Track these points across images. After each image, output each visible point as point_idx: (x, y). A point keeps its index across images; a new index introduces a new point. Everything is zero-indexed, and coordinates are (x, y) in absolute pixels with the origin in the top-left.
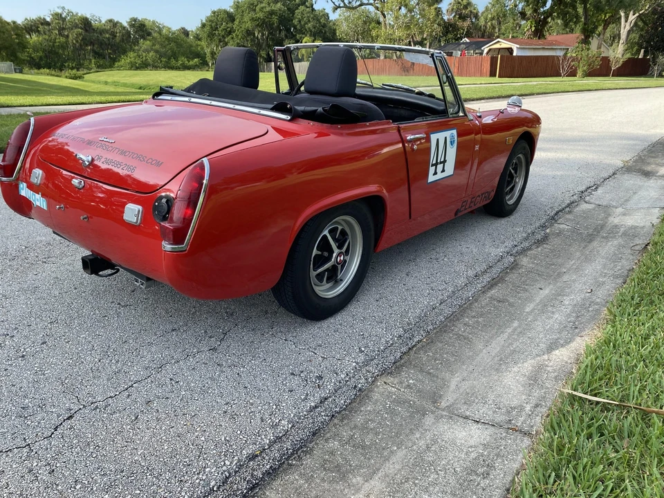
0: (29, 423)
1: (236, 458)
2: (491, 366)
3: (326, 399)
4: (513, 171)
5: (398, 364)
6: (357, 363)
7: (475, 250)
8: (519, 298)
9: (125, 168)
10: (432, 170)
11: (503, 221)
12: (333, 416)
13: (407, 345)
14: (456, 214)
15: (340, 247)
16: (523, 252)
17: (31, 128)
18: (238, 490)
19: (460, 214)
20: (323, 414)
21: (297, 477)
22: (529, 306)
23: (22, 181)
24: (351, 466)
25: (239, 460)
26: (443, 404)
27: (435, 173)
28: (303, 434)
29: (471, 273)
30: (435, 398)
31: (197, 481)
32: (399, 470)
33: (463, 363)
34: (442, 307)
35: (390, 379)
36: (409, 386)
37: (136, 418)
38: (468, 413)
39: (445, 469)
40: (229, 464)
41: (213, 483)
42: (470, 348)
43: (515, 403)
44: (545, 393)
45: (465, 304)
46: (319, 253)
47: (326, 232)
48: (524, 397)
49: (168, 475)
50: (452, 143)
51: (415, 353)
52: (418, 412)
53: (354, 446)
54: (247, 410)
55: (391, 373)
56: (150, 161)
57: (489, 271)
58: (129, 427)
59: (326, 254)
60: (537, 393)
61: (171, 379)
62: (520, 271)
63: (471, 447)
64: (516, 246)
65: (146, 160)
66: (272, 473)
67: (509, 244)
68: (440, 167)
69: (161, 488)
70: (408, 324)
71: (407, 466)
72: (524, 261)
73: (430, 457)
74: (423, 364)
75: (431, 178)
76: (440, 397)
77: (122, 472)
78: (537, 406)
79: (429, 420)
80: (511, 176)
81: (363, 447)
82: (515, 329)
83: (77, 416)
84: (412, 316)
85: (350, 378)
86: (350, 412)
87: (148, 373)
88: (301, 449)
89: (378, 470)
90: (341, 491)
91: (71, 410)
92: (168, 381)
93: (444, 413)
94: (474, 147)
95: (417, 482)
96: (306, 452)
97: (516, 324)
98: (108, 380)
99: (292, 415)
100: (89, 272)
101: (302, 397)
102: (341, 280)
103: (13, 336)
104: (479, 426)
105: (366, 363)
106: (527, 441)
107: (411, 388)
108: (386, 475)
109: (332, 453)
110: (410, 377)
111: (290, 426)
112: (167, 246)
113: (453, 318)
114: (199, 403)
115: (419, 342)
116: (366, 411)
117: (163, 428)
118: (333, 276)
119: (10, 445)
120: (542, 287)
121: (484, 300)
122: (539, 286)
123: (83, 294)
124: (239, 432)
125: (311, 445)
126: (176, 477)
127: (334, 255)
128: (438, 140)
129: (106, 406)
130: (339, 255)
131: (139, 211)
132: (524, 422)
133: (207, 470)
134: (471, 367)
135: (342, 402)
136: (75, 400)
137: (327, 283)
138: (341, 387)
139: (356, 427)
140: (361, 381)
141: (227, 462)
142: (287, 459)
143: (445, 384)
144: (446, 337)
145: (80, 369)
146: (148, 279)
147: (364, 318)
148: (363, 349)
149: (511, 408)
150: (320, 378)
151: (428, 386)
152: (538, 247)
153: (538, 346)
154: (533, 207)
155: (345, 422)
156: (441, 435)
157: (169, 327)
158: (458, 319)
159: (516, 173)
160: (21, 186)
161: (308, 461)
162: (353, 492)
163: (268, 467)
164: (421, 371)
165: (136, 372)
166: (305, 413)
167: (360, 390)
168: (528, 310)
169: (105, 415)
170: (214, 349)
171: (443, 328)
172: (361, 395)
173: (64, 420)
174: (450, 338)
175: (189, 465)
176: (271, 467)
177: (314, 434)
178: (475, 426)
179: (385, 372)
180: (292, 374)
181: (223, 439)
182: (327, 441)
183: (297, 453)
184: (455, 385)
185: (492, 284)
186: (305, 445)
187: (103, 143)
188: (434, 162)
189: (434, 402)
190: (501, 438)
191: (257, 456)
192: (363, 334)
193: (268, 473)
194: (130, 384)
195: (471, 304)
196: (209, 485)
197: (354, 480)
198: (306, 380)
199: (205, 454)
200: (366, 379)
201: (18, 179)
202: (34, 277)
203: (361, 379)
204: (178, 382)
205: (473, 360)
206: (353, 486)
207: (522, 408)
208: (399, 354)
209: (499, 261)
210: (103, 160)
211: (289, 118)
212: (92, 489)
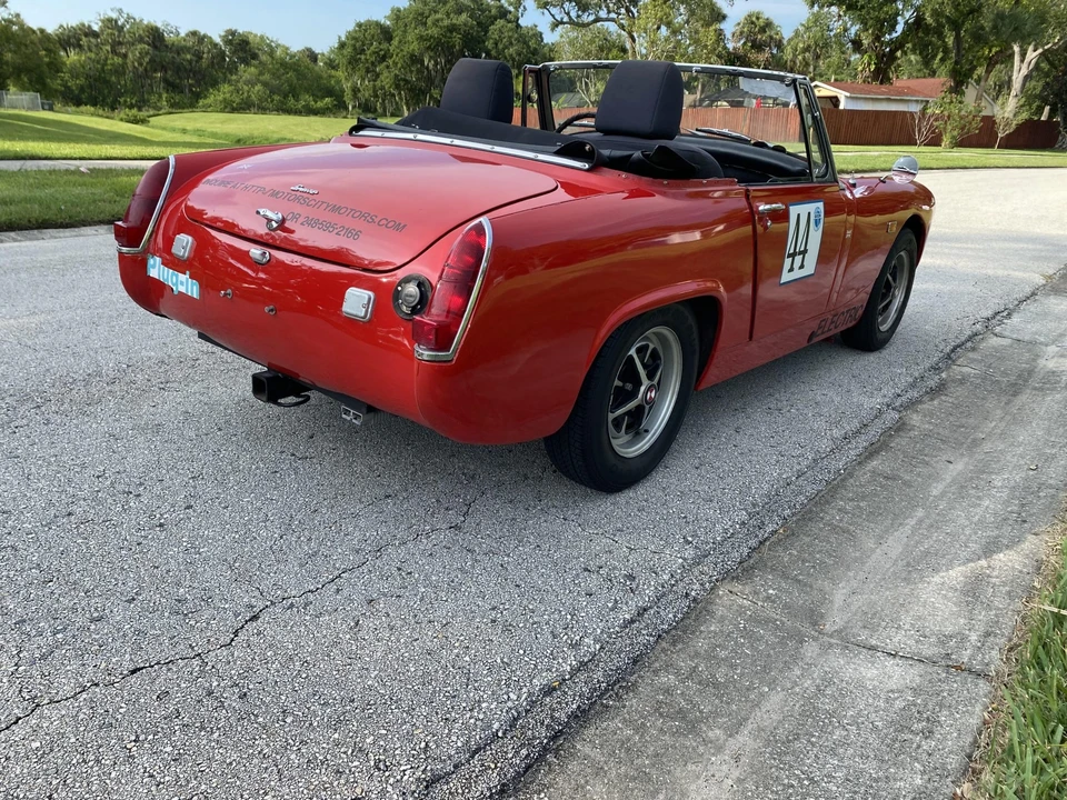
0: (193, 622)
1: (525, 690)
2: (894, 573)
3: (645, 610)
4: (890, 278)
5: (745, 565)
6: (685, 559)
7: (837, 399)
8: (919, 475)
9: (342, 233)
10: (788, 262)
11: (872, 357)
12: (659, 636)
13: (757, 536)
14: (809, 340)
15: (650, 376)
16: (912, 405)
17: (171, 171)
18: (534, 738)
19: (815, 340)
20: (644, 632)
21: (620, 725)
22: (936, 488)
23: (154, 254)
24: (701, 712)
25: (530, 694)
26: (828, 628)
27: (791, 270)
28: (621, 661)
29: (837, 433)
30: (814, 617)
31: (472, 721)
32: (780, 722)
33: (848, 568)
34: (800, 481)
35: (737, 587)
36: (768, 598)
37: (357, 624)
38: (874, 642)
39: (857, 723)
40: (517, 698)
41: (496, 725)
42: (854, 546)
43: (949, 629)
44: (996, 615)
45: (834, 480)
46: (620, 384)
47: (633, 352)
48: (962, 621)
49: (425, 710)
50: (817, 223)
51: (770, 550)
52: (791, 637)
53: (700, 683)
54: (527, 621)
55: (737, 578)
56: (384, 222)
57: (863, 431)
58: (348, 636)
59: (629, 387)
60: (982, 616)
61: (399, 569)
62: (912, 434)
63: (892, 691)
64: (899, 395)
65: (377, 220)
66: (581, 717)
67: (889, 391)
68: (798, 259)
69: (418, 728)
70: (754, 505)
71: (792, 716)
72: (915, 419)
73: (826, 704)
74: (785, 567)
75: (786, 277)
76: (822, 616)
77: (353, 701)
78: (987, 634)
79: (810, 650)
80: (888, 287)
81: (716, 685)
82: (920, 521)
83: (264, 617)
84: (759, 492)
85: (676, 581)
86: (684, 632)
87: (359, 559)
88: (620, 683)
89: (746, 719)
90: (693, 749)
91: (253, 607)
92: (394, 571)
93: (833, 641)
94: (845, 234)
95: (813, 739)
96: (627, 689)
97: (920, 513)
98: (301, 566)
99: (599, 631)
100: (265, 399)
101: (610, 605)
102: (647, 431)
103: (139, 495)
104: (897, 660)
105: (698, 561)
106: (983, 687)
107: (773, 602)
108: (760, 729)
109: (668, 691)
110: (768, 585)
111: (598, 647)
112: (424, 353)
113: (822, 500)
114: (450, 605)
115: (774, 532)
116: (710, 632)
117: (402, 641)
118: (635, 422)
119: (170, 654)
120: (952, 459)
121: (863, 475)
122: (945, 458)
123: (234, 439)
124: (521, 652)
125: (633, 678)
126: (437, 713)
127: (643, 389)
128: (799, 215)
129: (306, 605)
130: (649, 389)
131: (370, 299)
132: (972, 657)
133: (484, 705)
134: (862, 576)
135: (670, 616)
136: (257, 593)
137: (626, 433)
138: (664, 595)
139: (697, 654)
140: (695, 587)
141: (511, 695)
142: (600, 697)
143: (825, 599)
144: (814, 527)
145: (253, 547)
146: (371, 409)
147: (682, 492)
148: (690, 539)
149: (944, 636)
150: (631, 577)
151: (799, 599)
152: (932, 400)
153: (966, 546)
154: (915, 338)
155: (680, 646)
156: (837, 673)
157: (380, 492)
158: (828, 502)
159: (894, 280)
160: (151, 261)
161: (632, 702)
162: (712, 751)
163: (574, 706)
164: (785, 576)
165: (341, 556)
166: (617, 628)
167: (695, 600)
168: (935, 492)
169: (308, 618)
170: (457, 527)
171: (807, 515)
172: (698, 609)
173: (246, 622)
174: (821, 530)
175: (454, 697)
176: (579, 707)
177: (635, 662)
178: (890, 662)
179: (728, 576)
180: (586, 570)
181: (499, 661)
182: (656, 672)
183: (612, 690)
184: (843, 601)
185: (872, 452)
186: (622, 678)
187: (298, 194)
188: (792, 251)
189: (815, 624)
190: (940, 680)
191: (554, 689)
192: (685, 517)
193: (574, 716)
194: (336, 573)
195: (843, 480)
196: (490, 727)
197: (710, 734)
198: (610, 580)
199: (476, 681)
200: (702, 585)
201: (146, 251)
202: (152, 409)
203: (693, 583)
204: (410, 573)
205: (863, 563)
206: (711, 742)
207: (964, 639)
208: (746, 551)
209: (876, 417)
210: (301, 220)
211: (587, 166)
212: (311, 724)
